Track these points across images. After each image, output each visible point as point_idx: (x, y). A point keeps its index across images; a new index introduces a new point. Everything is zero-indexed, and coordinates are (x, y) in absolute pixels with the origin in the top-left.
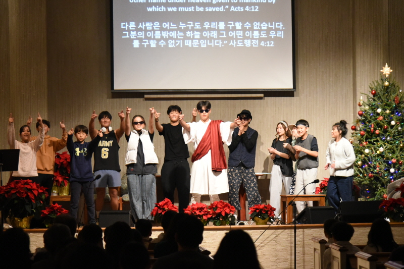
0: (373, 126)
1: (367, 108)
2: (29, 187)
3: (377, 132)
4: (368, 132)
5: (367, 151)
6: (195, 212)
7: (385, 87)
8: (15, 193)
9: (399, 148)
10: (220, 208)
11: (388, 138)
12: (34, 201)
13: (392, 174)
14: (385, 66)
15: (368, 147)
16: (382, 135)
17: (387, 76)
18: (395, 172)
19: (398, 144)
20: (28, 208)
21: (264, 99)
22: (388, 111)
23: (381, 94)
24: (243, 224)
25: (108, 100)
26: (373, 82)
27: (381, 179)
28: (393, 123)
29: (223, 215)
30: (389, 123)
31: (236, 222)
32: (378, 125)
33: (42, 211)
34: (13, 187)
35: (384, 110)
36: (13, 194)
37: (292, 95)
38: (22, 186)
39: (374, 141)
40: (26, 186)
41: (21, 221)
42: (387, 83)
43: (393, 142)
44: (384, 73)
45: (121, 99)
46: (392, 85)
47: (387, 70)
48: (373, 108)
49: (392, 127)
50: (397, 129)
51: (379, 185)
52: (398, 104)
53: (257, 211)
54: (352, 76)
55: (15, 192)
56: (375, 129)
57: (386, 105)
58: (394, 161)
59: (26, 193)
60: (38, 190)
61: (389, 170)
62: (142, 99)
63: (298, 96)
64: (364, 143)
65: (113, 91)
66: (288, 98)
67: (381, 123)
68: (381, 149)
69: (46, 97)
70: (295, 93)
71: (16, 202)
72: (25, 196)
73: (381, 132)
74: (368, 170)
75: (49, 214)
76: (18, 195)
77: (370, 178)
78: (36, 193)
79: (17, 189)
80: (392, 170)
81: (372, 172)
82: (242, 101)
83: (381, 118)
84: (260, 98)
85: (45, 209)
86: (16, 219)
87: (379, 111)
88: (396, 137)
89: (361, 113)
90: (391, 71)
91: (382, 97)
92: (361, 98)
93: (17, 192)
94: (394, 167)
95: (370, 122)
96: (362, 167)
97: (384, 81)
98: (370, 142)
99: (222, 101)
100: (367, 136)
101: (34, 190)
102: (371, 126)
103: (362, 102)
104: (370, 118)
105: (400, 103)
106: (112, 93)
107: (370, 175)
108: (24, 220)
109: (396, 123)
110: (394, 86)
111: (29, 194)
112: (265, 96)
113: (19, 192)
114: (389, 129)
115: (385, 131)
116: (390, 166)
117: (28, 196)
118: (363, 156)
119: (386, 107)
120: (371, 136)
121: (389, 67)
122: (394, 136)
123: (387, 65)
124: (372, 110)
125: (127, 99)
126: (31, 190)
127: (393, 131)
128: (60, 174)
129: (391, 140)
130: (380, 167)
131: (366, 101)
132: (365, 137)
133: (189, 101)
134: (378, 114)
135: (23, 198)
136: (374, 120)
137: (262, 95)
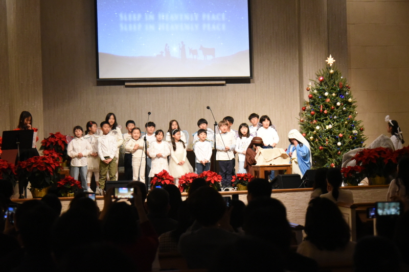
0: (322, 107)
1: (315, 91)
2: (47, 162)
3: (325, 112)
4: (317, 112)
5: (318, 128)
6: (189, 181)
7: (330, 74)
8: (36, 168)
9: (344, 125)
10: (210, 177)
11: (335, 117)
12: (52, 174)
13: (338, 147)
14: (329, 57)
15: (318, 124)
16: (330, 114)
17: (331, 65)
18: (341, 146)
19: (343, 121)
20: (47, 180)
21: (226, 85)
22: (334, 95)
23: (327, 80)
24: (228, 190)
25: (94, 87)
26: (320, 70)
27: (330, 151)
28: (338, 104)
29: (213, 182)
30: (335, 104)
31: (222, 189)
32: (326, 106)
33: (59, 182)
34: (34, 162)
35: (331, 93)
36: (34, 168)
37: (249, 82)
38: (41, 161)
39: (323, 120)
40: (45, 161)
41: (40, 191)
42: (332, 71)
43: (338, 120)
44: (328, 63)
45: (104, 86)
46: (336, 73)
47: (331, 60)
48: (321, 92)
49: (338, 107)
50: (342, 109)
51: (328, 157)
52: (342, 88)
53: (240, 179)
54: (298, 65)
55: (36, 166)
56: (324, 110)
57: (332, 89)
58: (341, 135)
59: (46, 167)
60: (55, 165)
61: (336, 144)
62: (122, 86)
63: (254, 83)
64: (315, 121)
65: (98, 80)
66: (246, 84)
67: (329, 104)
68: (330, 126)
69: (42, 85)
70: (251, 80)
71: (37, 175)
72: (44, 169)
73: (328, 112)
74: (319, 144)
75: (64, 185)
76: (39, 169)
77: (320, 150)
78: (53, 167)
79: (38, 163)
80: (339, 144)
81: (322, 146)
82: (207, 87)
83: (328, 100)
84: (223, 85)
85: (60, 181)
86: (36, 189)
87: (326, 94)
88: (340, 116)
89: (311, 96)
90: (334, 61)
91: (328, 83)
92: (310, 84)
93: (38, 166)
94: (340, 141)
95: (318, 103)
96: (313, 141)
97: (329, 69)
98: (320, 121)
99: (191, 87)
100: (316, 115)
101: (52, 164)
102: (320, 107)
103: (310, 87)
104: (319, 100)
105: (343, 87)
106: (97, 81)
107: (321, 148)
108: (42, 191)
109: (341, 104)
110: (337, 74)
111: (48, 168)
112: (226, 83)
113: (39, 166)
114: (336, 109)
115: (332, 111)
116: (337, 140)
117: (47, 169)
118: (315, 132)
119: (331, 91)
120: (320, 115)
121: (332, 57)
122: (339, 115)
123: (330, 56)
124: (320, 93)
125: (110, 86)
126: (49, 164)
127: (339, 111)
128: (55, 151)
129: (337, 119)
130: (329, 142)
131: (314, 86)
132: (315, 115)
133: (162, 88)
134: (326, 97)
135: (43, 171)
136: (322, 102)
137: (224, 82)
